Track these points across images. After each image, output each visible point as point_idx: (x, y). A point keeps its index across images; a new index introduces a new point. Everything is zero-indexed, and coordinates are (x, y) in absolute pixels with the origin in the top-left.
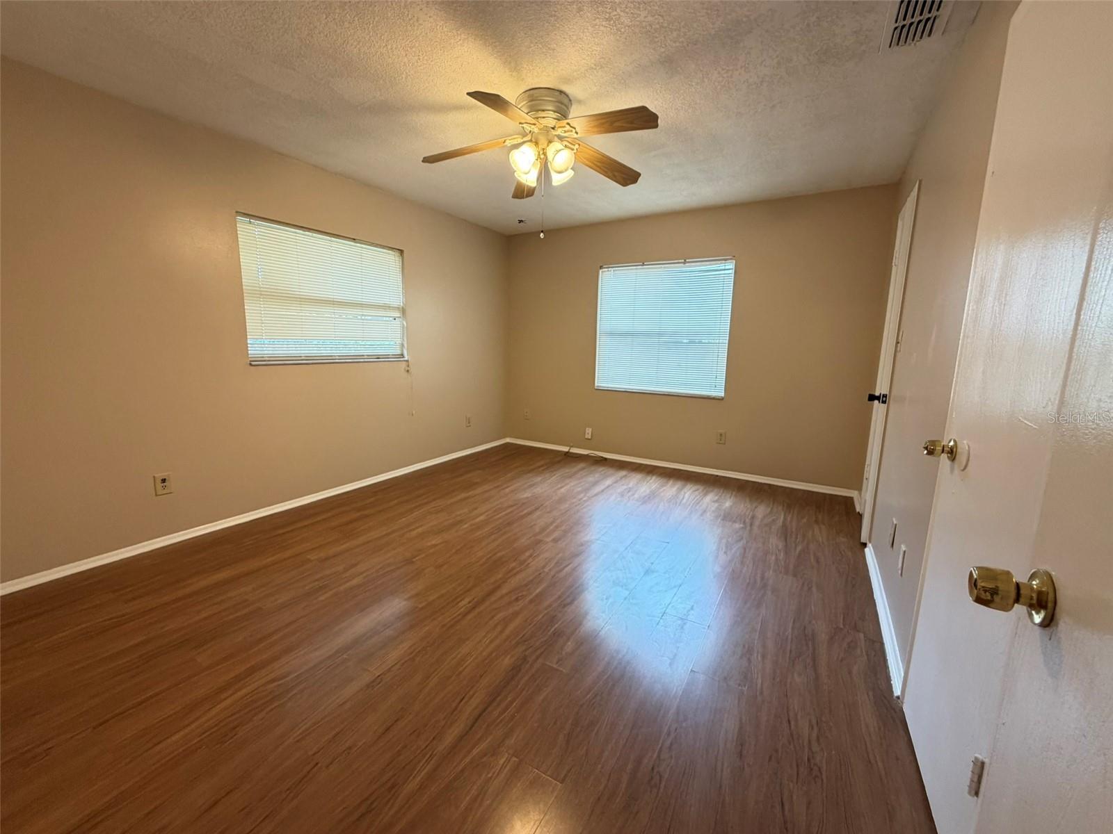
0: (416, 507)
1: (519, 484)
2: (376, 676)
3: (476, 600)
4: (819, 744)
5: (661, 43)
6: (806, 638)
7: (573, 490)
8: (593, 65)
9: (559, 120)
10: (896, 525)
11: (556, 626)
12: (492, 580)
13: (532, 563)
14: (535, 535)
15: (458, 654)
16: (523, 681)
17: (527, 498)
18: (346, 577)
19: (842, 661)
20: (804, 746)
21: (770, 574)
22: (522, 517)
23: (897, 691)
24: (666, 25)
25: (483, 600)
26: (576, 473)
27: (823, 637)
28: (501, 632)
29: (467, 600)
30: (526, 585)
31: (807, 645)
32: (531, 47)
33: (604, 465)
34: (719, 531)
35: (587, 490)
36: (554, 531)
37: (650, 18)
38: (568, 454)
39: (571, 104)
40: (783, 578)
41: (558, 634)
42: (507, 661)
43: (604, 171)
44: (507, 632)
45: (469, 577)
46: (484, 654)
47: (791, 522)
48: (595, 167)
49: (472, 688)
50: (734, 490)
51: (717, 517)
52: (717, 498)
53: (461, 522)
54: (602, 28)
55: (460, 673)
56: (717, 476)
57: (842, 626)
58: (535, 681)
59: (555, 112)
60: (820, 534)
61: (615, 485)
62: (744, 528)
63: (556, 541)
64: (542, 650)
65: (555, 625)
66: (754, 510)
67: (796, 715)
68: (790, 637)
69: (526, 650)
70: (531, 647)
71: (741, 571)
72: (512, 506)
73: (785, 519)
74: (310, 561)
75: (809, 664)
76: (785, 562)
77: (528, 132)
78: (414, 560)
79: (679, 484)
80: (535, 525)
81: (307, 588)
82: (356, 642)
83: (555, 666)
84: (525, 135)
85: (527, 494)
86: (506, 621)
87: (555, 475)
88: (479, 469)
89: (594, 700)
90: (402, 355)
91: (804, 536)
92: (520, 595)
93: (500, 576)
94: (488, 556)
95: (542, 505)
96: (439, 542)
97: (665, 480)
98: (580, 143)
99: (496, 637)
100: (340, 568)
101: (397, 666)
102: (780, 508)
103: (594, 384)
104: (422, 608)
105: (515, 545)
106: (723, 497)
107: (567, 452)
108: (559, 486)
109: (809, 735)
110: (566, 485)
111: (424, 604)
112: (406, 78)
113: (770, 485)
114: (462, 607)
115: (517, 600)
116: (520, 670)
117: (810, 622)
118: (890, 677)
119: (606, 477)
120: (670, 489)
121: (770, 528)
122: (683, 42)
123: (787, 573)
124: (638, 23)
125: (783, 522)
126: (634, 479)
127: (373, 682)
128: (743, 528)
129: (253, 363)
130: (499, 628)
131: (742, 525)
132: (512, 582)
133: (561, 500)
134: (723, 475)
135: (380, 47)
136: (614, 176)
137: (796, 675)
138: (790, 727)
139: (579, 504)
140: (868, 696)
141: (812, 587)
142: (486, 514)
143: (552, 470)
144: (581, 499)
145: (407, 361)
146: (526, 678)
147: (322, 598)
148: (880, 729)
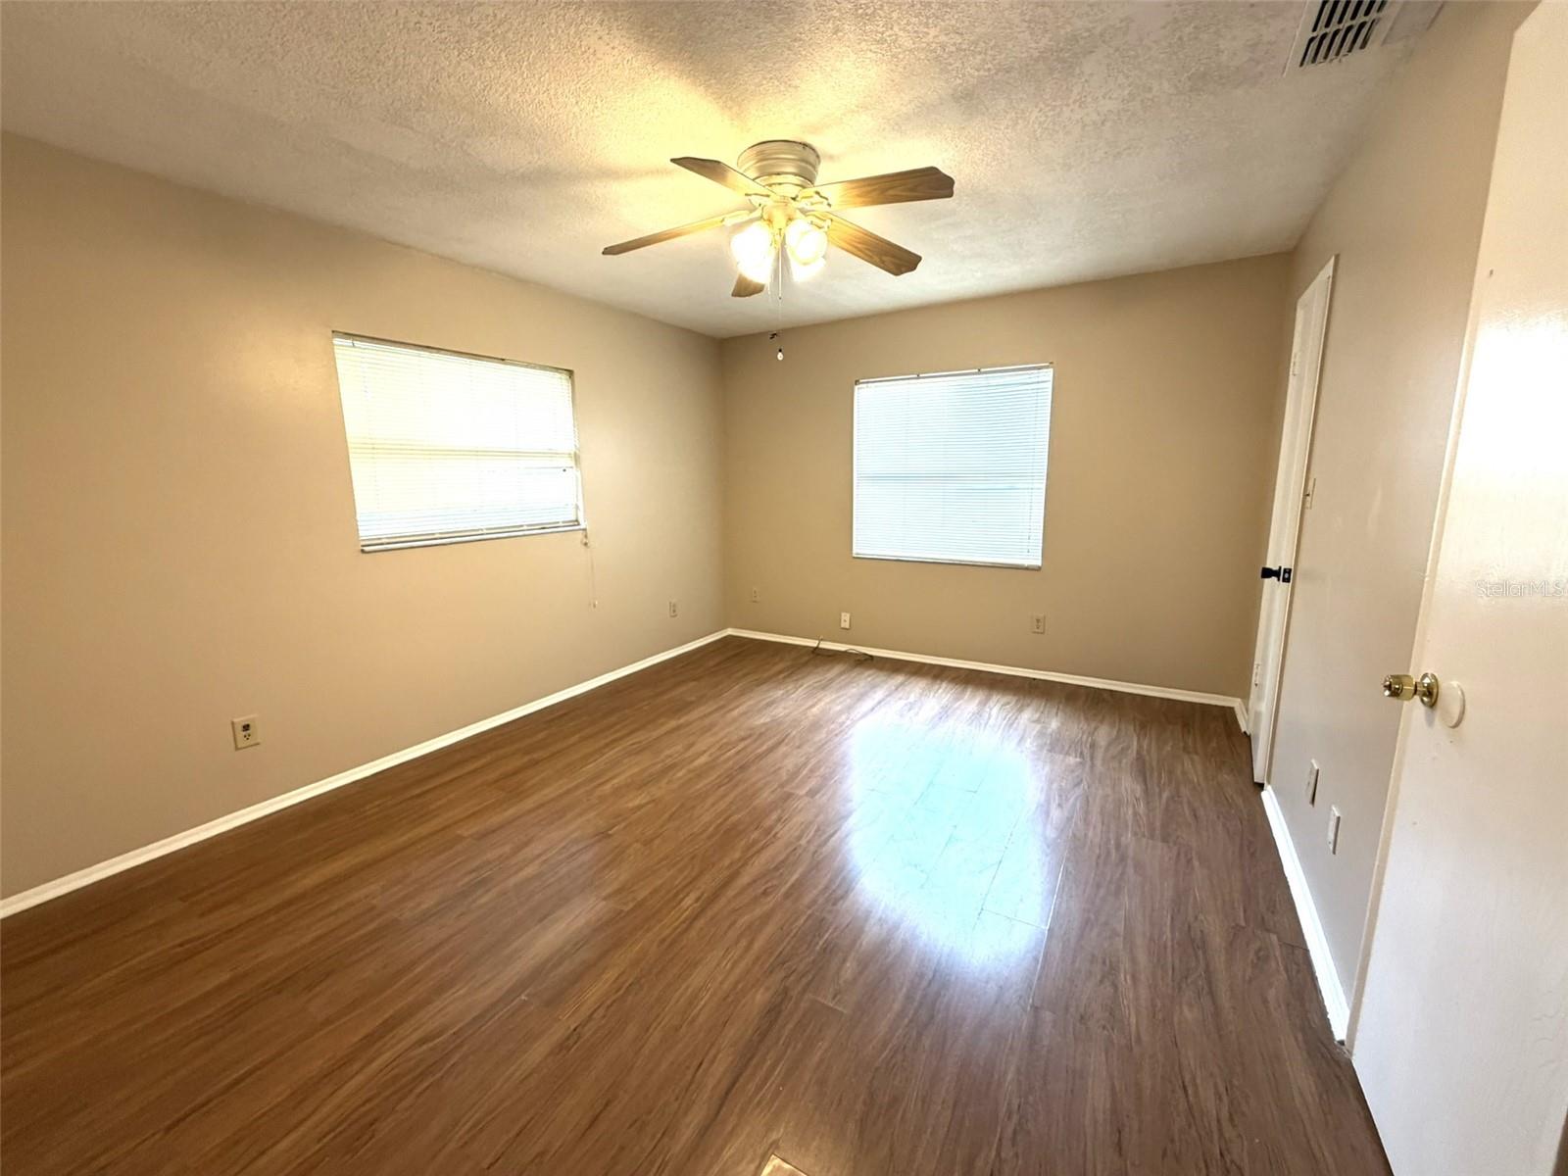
0: (607, 745)
1: (751, 702)
2: (572, 1028)
3: (705, 895)
4: (1234, 1126)
5: (957, 72)
6: (1193, 943)
7: (830, 709)
8: (853, 107)
9: (804, 187)
10: (1318, 771)
11: (827, 936)
12: (727, 862)
13: (782, 832)
14: (782, 786)
15: (687, 988)
16: (786, 1032)
17: (764, 724)
18: (516, 864)
19: (1250, 981)
20: (1212, 1132)
21: (1128, 838)
22: (760, 757)
23: (1340, 1033)
24: (964, 47)
25: (715, 896)
26: (832, 680)
27: (1217, 941)
28: (748, 948)
29: (693, 896)
30: (776, 868)
31: (1197, 957)
32: (762, 85)
33: (870, 667)
34: (1047, 768)
35: (849, 708)
36: (808, 777)
37: (943, 38)
38: (817, 651)
39: (819, 162)
40: (1147, 844)
41: (829, 950)
42: (760, 997)
43: (866, 255)
44: (757, 946)
45: (693, 858)
46: (725, 986)
47: (1149, 751)
48: (854, 250)
49: (712, 1045)
50: (1060, 702)
51: (1041, 747)
52: (1037, 715)
53: (672, 767)
54: (870, 55)
55: (693, 1020)
56: (1034, 679)
57: (1243, 924)
58: (805, 1031)
59: (796, 175)
60: (1193, 768)
61: (889, 699)
62: (1083, 764)
63: (812, 793)
64: (810, 977)
65: (824, 934)
66: (1093, 733)
67: (1194, 1079)
68: (1169, 944)
69: (787, 977)
70: (793, 972)
71: (1086, 835)
72: (743, 739)
73: (1140, 746)
74: (460, 838)
75: (1203, 989)
76: (1148, 816)
77: (757, 205)
78: (610, 832)
79: (980, 696)
80: (780, 768)
81: (460, 884)
82: (538, 973)
83: (831, 1005)
84: (753, 209)
85: (763, 719)
86: (753, 930)
87: (801, 686)
88: (694, 680)
89: (893, 1061)
90: (577, 522)
91: (1171, 773)
92: (770, 884)
93: (737, 855)
94: (719, 822)
95: (787, 736)
96: (644, 801)
97: (959, 688)
98: (834, 218)
99: (741, 957)
100: (507, 849)
101: (601, 1011)
102: (1131, 728)
103: (852, 550)
104: (628, 913)
105: (755, 803)
106: (1046, 712)
107: (817, 648)
108: (810, 703)
109: (1217, 1114)
110: (820, 700)
111: (631, 905)
112: (577, 133)
113: (1111, 691)
114: (688, 908)
115: (765, 893)
116: (780, 1012)
117: (1196, 918)
118: (1324, 1006)
119: (874, 687)
120: (970, 703)
121: (1120, 762)
122: (989, 69)
123: (1152, 837)
124: (924, 45)
125: (1138, 753)
126: (917, 687)
127: (568, 1038)
128: (1081, 763)
129: (367, 549)
130: (744, 943)
131: (1078, 760)
132: (756, 863)
133: (816, 726)
134: (1042, 677)
135: (538, 93)
136: (883, 262)
137: (1186, 1009)
138: (1187, 1096)
139: (841, 731)
140: (1296, 1039)
141: (1191, 859)
142: (708, 753)
143: (795, 678)
144: (844, 723)
145: (585, 530)
146: (790, 1026)
147: (483, 900)
148: (1321, 1097)
